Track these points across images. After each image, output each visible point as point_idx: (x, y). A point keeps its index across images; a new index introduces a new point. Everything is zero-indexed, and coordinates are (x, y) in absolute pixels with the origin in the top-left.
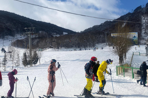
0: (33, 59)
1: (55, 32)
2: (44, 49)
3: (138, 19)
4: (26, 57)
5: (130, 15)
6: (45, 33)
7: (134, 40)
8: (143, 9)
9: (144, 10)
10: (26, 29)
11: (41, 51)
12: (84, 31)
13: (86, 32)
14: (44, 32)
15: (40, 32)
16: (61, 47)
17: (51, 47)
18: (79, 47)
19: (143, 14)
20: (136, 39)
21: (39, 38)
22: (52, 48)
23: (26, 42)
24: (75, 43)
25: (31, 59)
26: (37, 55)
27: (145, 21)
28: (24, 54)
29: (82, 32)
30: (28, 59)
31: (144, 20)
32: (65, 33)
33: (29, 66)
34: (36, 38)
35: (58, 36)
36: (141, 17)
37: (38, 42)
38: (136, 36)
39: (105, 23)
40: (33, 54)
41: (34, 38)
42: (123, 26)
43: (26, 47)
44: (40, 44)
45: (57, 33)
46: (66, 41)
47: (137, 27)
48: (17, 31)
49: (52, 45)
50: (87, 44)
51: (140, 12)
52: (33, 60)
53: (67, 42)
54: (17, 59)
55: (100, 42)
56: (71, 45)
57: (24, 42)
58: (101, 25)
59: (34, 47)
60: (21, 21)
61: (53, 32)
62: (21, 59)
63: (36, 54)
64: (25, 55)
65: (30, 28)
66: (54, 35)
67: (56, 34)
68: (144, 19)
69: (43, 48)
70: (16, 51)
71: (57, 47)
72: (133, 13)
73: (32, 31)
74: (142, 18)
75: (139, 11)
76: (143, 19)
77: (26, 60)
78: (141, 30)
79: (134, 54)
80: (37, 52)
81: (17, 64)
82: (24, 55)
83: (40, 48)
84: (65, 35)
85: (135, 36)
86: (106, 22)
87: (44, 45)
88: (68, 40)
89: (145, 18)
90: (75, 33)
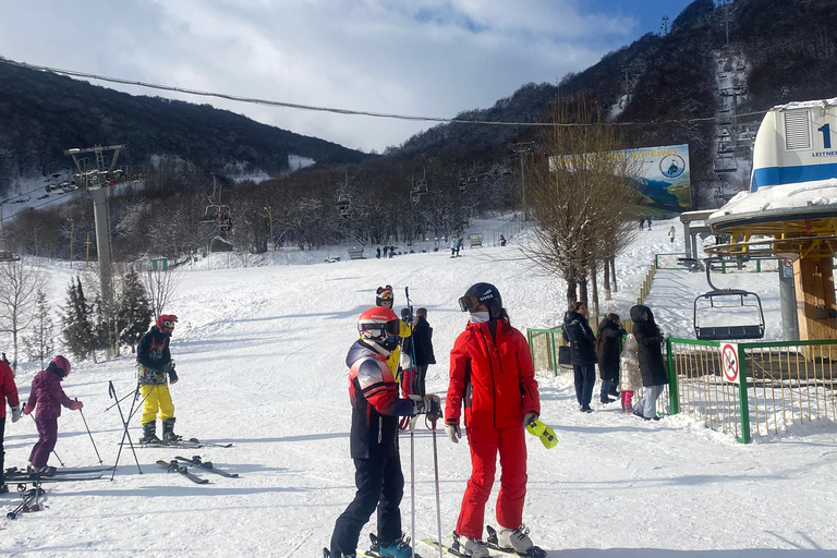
0: (121, 314)
1: (241, 158)
2: (184, 258)
3: (693, 71)
4: (84, 306)
5: (652, 50)
6: (185, 168)
7: (671, 190)
8: (720, 11)
9: (728, 18)
10: (76, 154)
11: (166, 269)
12: (407, 144)
13: (418, 152)
14: (178, 160)
15: (156, 159)
16: (280, 242)
17: (219, 247)
18: (377, 238)
19: (719, 41)
20: (681, 182)
21: (149, 194)
22: (228, 248)
23: (77, 219)
24: (356, 215)
25: (112, 315)
26: (142, 292)
27: (735, 81)
28: (72, 293)
29: (392, 149)
30: (94, 319)
31: (729, 75)
32: (297, 162)
33: (101, 354)
34: (130, 197)
35: (258, 180)
36: (710, 59)
37: (145, 219)
38: (680, 166)
39: (517, 95)
40: (118, 290)
41: (120, 197)
42: (616, 111)
43: (76, 251)
44: (154, 233)
45: (251, 159)
46: (302, 206)
47: (686, 112)
48: (20, 162)
49: (223, 236)
50: (420, 219)
51: (705, 28)
52: (122, 325)
53: (311, 213)
54: (37, 322)
55: (495, 207)
56: (335, 228)
57: (63, 221)
58: (497, 111)
59: (126, 247)
60: (40, 102)
61: (233, 155)
62: (56, 319)
63: (135, 292)
64: (77, 296)
65: (98, 149)
66: (237, 172)
67: (249, 170)
68: (728, 69)
69: (177, 250)
70: (31, 281)
71: (257, 243)
72: (669, 39)
73: (107, 167)
74: (715, 66)
75: (699, 24)
76: (721, 67)
77: (87, 325)
78: (707, 130)
79: (661, 263)
80: (143, 278)
81: (36, 349)
82: (75, 300)
83: (155, 252)
84: (302, 171)
85: (673, 168)
86: (523, 89)
87: (181, 236)
88: (315, 203)
89: (734, 65)
90: (356, 156)
